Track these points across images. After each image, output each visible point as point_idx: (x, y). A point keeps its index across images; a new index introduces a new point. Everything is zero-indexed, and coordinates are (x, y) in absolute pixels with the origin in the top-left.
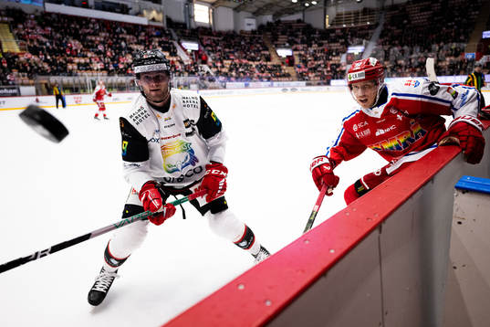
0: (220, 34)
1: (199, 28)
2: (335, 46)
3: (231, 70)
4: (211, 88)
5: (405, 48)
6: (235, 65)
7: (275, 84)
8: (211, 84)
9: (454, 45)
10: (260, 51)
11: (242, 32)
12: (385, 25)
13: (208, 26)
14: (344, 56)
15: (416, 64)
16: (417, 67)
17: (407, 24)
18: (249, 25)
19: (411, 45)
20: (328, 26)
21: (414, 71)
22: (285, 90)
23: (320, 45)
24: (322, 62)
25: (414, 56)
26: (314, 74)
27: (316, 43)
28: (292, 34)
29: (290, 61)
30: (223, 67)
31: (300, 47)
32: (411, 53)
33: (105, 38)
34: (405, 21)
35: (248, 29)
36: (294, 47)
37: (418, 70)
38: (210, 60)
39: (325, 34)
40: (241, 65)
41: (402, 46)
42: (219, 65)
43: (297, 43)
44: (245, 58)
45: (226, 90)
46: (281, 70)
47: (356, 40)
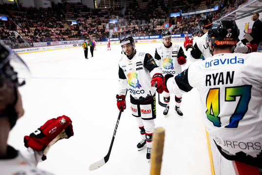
0: (24, 9)
1: (6, 4)
2: (102, 19)
3: (36, 34)
4: (21, 48)
5: (138, 20)
6: (39, 30)
7: (68, 42)
8: (21, 45)
9: (159, 20)
10: (56, 21)
11: (41, 9)
12: (127, 8)
13: (13, 4)
14: (108, 25)
15: (144, 29)
16: (144, 31)
17: (137, 8)
18: (46, 4)
19: (141, 19)
20: (96, 7)
21: (143, 32)
22: (75, 46)
23: (93, 18)
24: (96, 28)
25: (142, 25)
26: (92, 35)
27: (90, 17)
28: (75, 11)
29: (76, 28)
30: (29, 32)
31: (82, 19)
32: (141, 24)
34: (136, 7)
35: (45, 7)
36: (78, 19)
37: (145, 32)
38: (18, 27)
39: (96, 12)
40: (43, 31)
41: (137, 20)
42: (26, 30)
43: (79, 17)
44: (46, 26)
45: (34, 48)
46: (71, 33)
47: (113, 16)
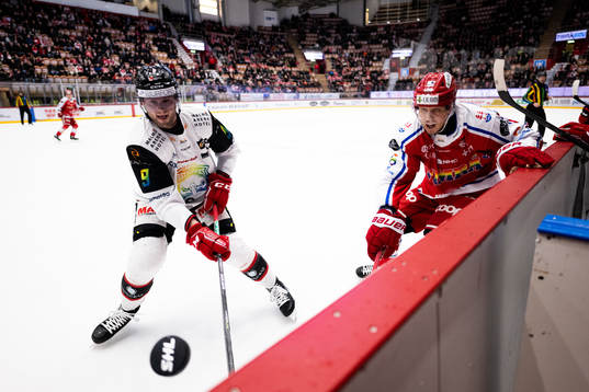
0: (231, 30)
1: (205, 21)
2: (376, 48)
3: (246, 77)
4: (222, 101)
5: (463, 52)
6: (252, 70)
7: (302, 95)
8: (221, 95)
9: (521, 50)
10: (283, 53)
11: (260, 28)
12: (438, 22)
13: (217, 20)
14: (387, 62)
15: (476, 72)
16: (474, 77)
17: (465, 21)
18: (270, 19)
19: (470, 48)
20: (368, 22)
21: (472, 81)
22: (313, 104)
23: (358, 47)
24: (360, 68)
25: (472, 62)
26: (350, 84)
27: (353, 44)
28: (323, 32)
29: (320, 67)
30: (236, 73)
31: (334, 49)
32: (469, 59)
33: (83, 32)
34: (464, 18)
35: (268, 24)
36: (326, 49)
37: (477, 80)
38: (220, 64)
39: (365, 33)
40: (258, 71)
41: (459, 50)
42: (231, 70)
43: (329, 44)
44: (264, 62)
45: (241, 103)
46: (309, 78)
47: (403, 41)
